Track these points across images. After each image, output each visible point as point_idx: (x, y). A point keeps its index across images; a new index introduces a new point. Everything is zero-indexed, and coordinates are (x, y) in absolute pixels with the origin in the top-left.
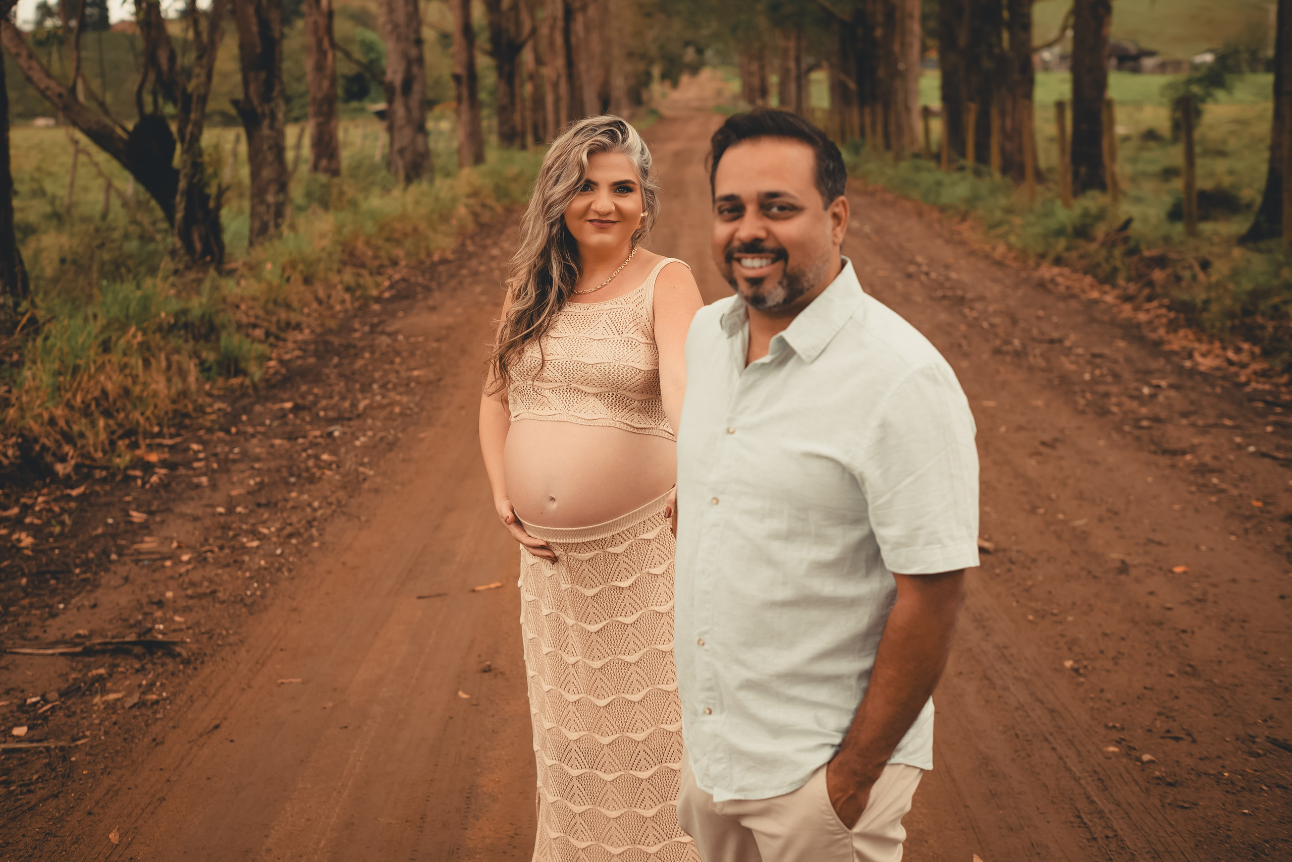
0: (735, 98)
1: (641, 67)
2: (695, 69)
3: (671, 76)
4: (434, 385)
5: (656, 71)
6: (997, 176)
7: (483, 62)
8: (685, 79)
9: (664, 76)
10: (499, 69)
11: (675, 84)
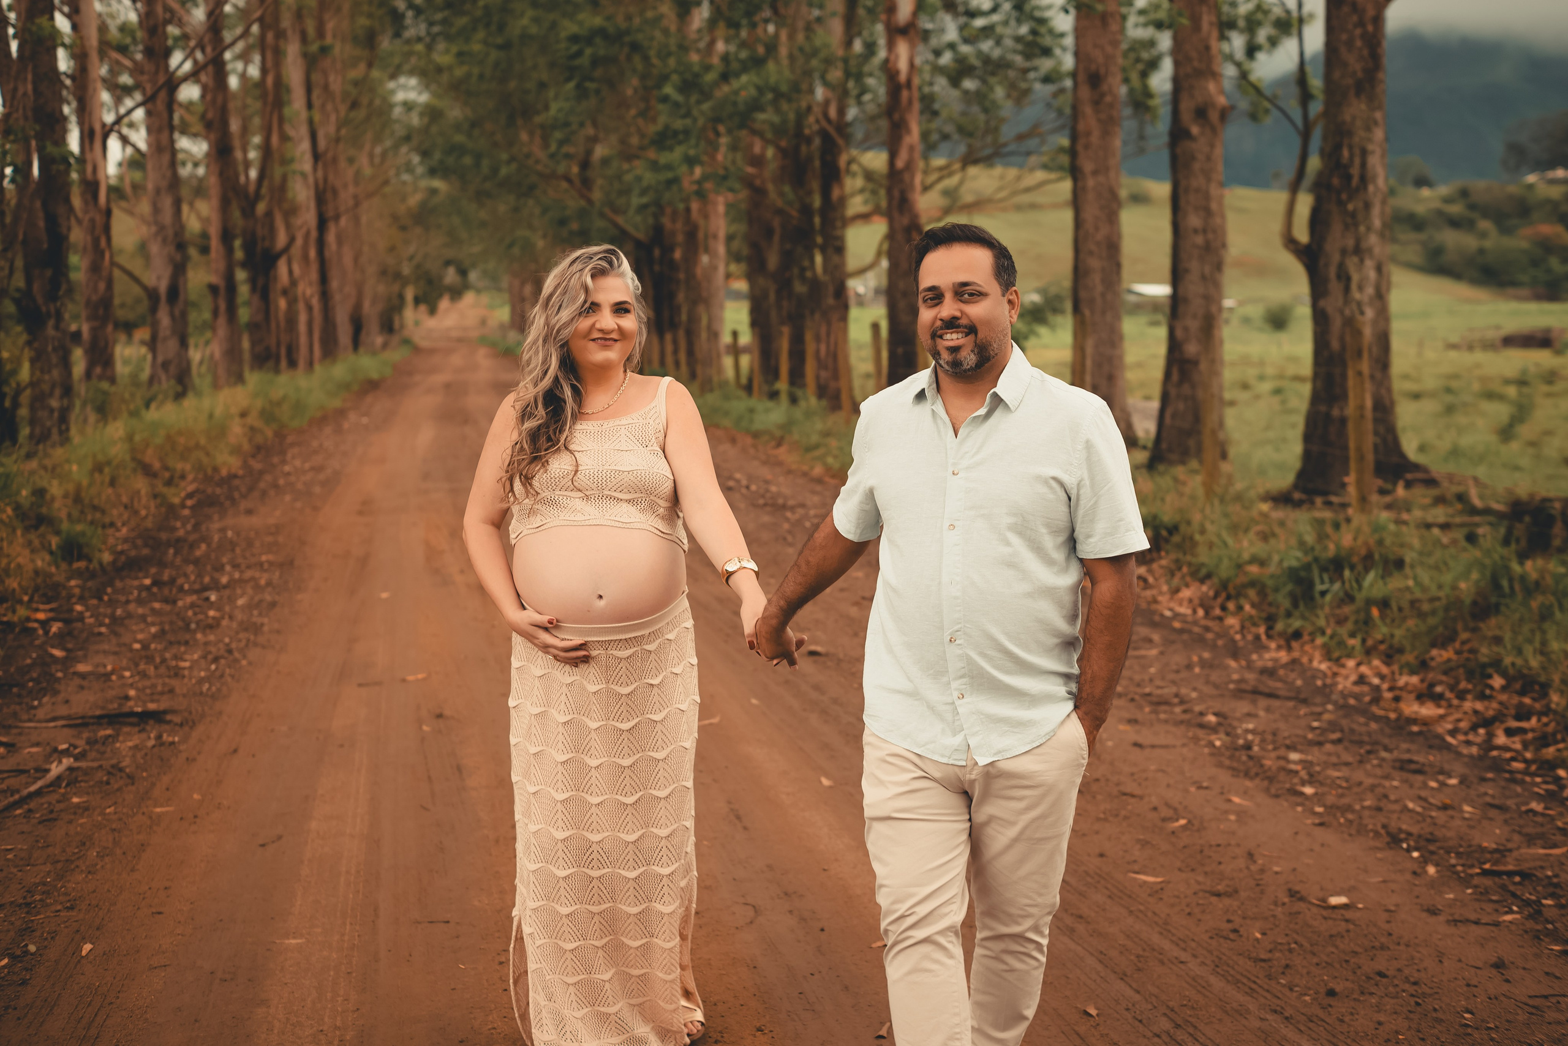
0: (502, 327)
1: (396, 288)
2: (456, 293)
3: (428, 299)
4: (288, 564)
5: (410, 294)
6: (813, 400)
7: (241, 275)
8: (444, 304)
9: (417, 301)
10: (253, 281)
11: (432, 311)
